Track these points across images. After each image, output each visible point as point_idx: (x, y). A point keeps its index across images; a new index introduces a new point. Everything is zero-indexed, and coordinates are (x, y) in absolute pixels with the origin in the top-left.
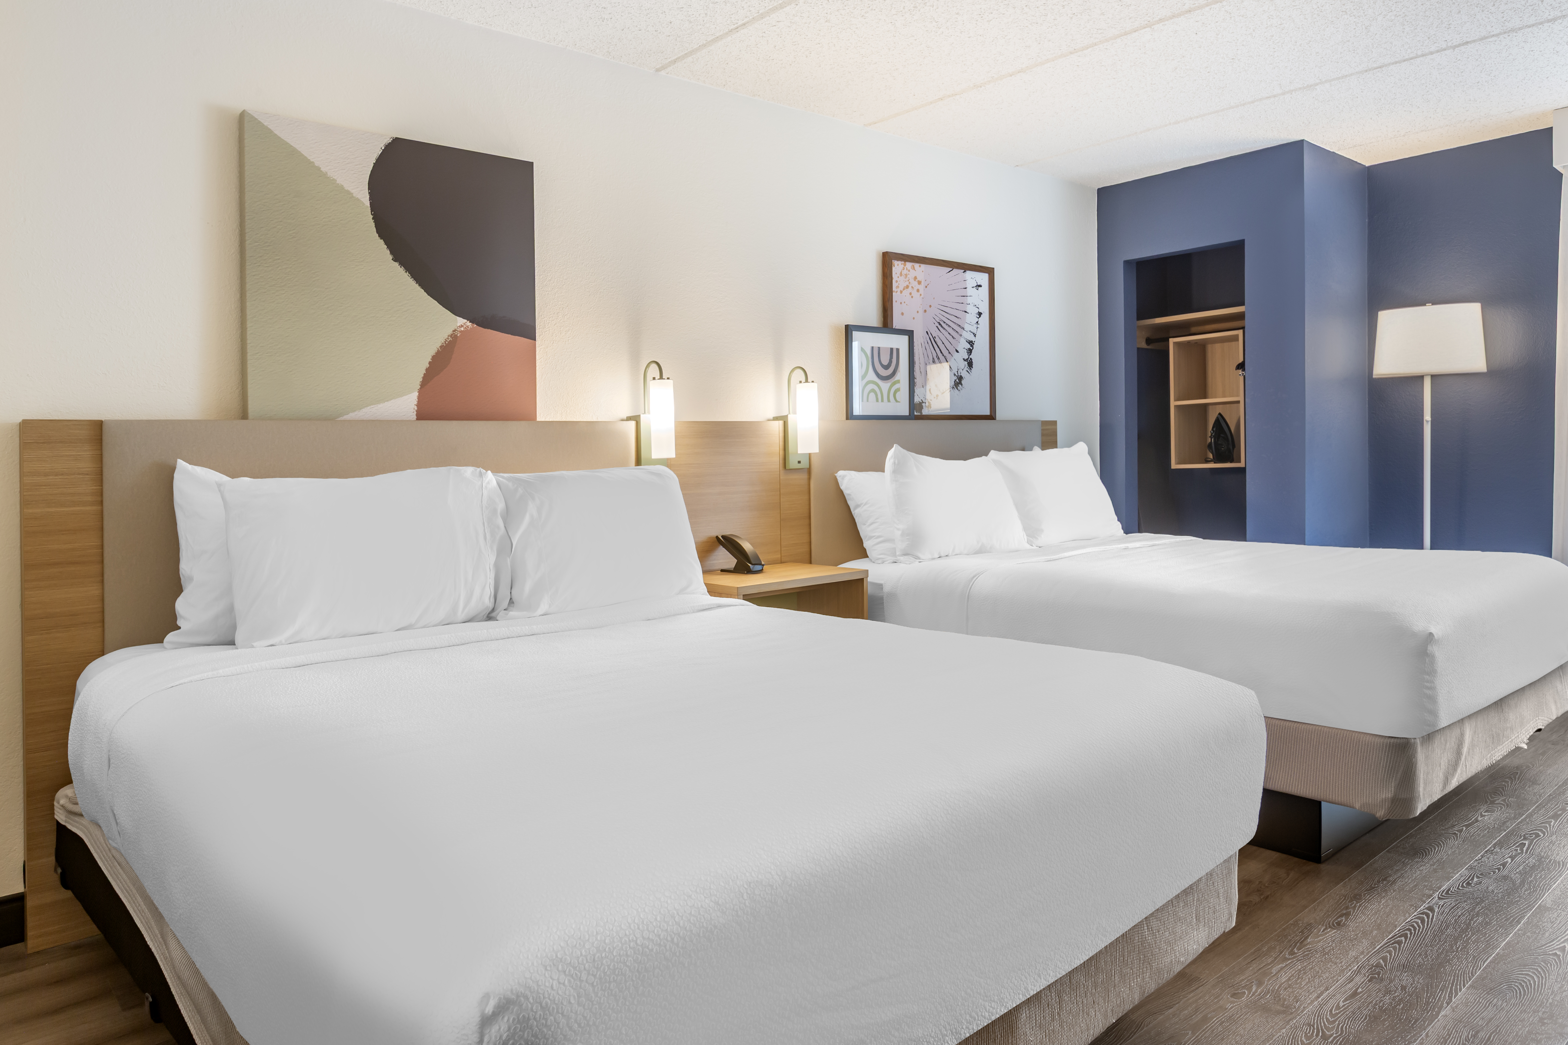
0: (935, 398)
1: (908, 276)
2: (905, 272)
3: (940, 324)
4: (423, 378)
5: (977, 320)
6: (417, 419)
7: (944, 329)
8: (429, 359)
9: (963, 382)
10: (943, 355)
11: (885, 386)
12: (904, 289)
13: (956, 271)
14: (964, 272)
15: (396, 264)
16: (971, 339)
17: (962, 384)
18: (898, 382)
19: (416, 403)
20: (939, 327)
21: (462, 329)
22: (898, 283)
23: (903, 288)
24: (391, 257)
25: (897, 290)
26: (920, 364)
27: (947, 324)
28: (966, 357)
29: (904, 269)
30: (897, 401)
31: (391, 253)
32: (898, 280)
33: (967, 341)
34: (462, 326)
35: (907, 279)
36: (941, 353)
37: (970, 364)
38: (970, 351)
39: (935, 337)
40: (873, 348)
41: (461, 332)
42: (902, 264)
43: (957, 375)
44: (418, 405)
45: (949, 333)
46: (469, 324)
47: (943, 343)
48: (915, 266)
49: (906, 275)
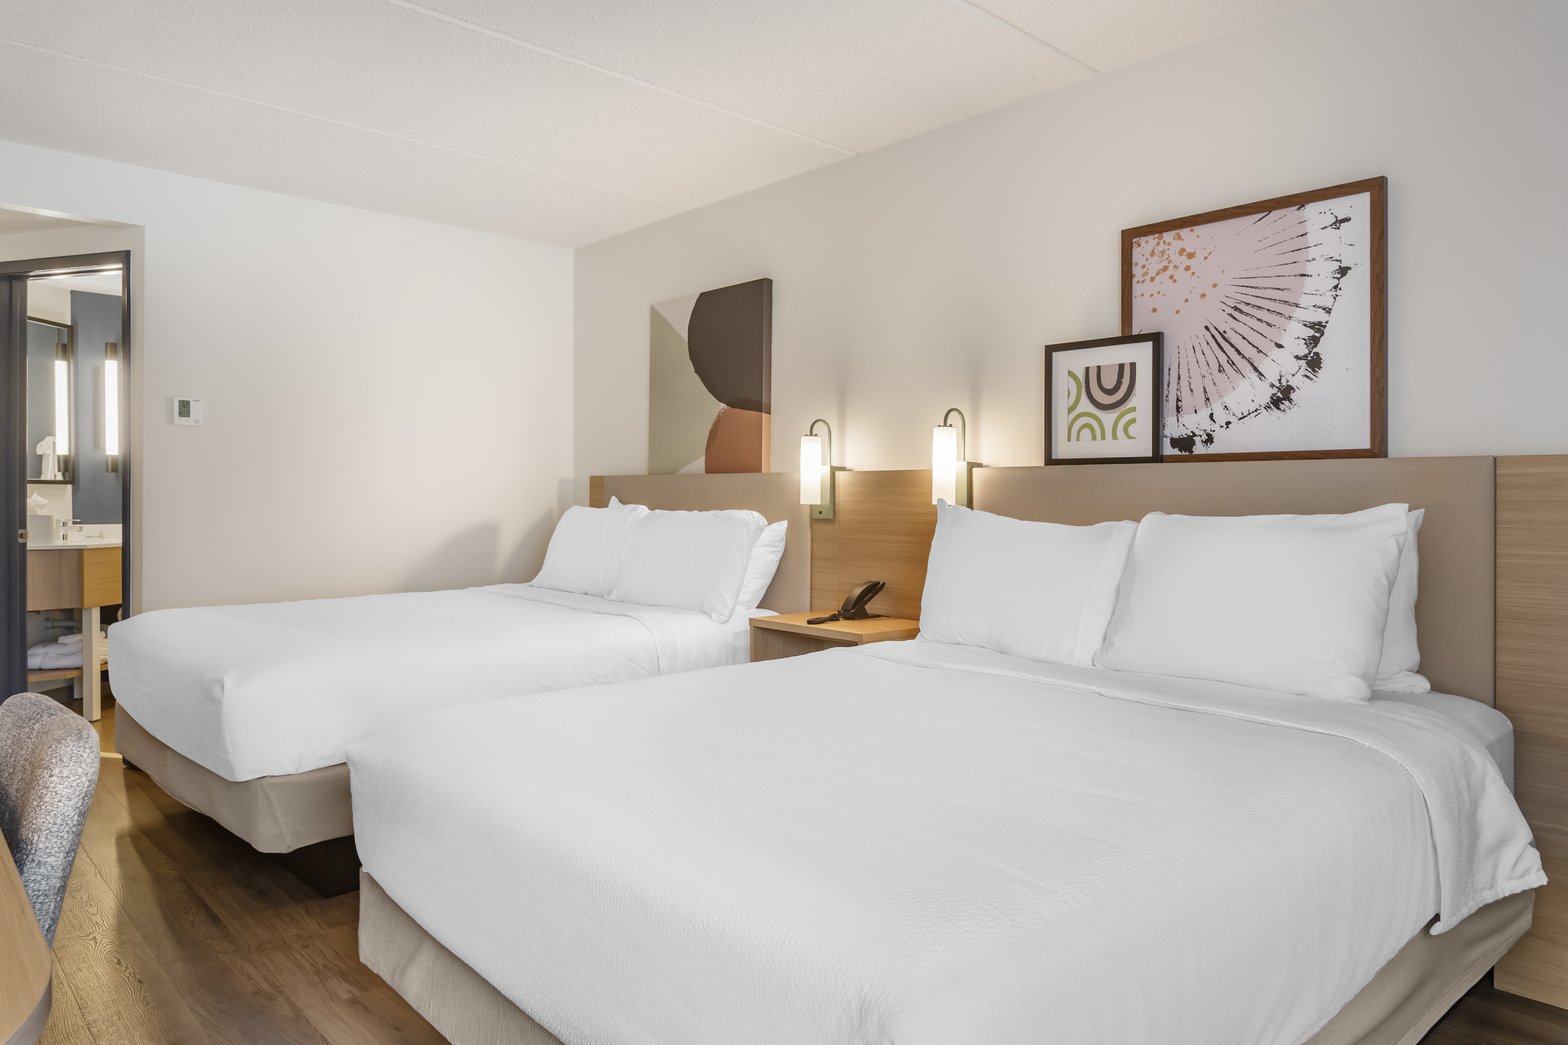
0: (1222, 427)
1: (1167, 253)
2: (1161, 247)
3: (1236, 309)
4: (707, 446)
5: (1336, 282)
6: (706, 473)
7: (1247, 314)
8: (708, 434)
9: (1293, 396)
10: (1244, 357)
11: (1108, 418)
12: (1158, 274)
13: (1276, 214)
14: (1299, 209)
15: (696, 374)
16: (1315, 319)
17: (1290, 400)
18: (1134, 409)
19: (704, 462)
20: (1236, 314)
21: (723, 411)
22: (1146, 268)
23: (1156, 272)
24: (694, 371)
25: (1143, 279)
26: (1190, 377)
27: (1254, 306)
28: (1303, 350)
29: (1158, 244)
30: (1129, 437)
31: (695, 368)
32: (1147, 263)
33: (1305, 325)
34: (723, 409)
35: (1166, 256)
36: (1239, 353)
37: (1314, 363)
38: (1314, 341)
39: (1225, 332)
40: (1087, 369)
41: (722, 412)
42: (1154, 239)
43: (1278, 385)
44: (706, 464)
45: (1259, 320)
46: (726, 406)
47: (1244, 338)
48: (1181, 233)
49: (1163, 253)
